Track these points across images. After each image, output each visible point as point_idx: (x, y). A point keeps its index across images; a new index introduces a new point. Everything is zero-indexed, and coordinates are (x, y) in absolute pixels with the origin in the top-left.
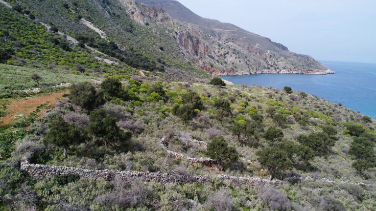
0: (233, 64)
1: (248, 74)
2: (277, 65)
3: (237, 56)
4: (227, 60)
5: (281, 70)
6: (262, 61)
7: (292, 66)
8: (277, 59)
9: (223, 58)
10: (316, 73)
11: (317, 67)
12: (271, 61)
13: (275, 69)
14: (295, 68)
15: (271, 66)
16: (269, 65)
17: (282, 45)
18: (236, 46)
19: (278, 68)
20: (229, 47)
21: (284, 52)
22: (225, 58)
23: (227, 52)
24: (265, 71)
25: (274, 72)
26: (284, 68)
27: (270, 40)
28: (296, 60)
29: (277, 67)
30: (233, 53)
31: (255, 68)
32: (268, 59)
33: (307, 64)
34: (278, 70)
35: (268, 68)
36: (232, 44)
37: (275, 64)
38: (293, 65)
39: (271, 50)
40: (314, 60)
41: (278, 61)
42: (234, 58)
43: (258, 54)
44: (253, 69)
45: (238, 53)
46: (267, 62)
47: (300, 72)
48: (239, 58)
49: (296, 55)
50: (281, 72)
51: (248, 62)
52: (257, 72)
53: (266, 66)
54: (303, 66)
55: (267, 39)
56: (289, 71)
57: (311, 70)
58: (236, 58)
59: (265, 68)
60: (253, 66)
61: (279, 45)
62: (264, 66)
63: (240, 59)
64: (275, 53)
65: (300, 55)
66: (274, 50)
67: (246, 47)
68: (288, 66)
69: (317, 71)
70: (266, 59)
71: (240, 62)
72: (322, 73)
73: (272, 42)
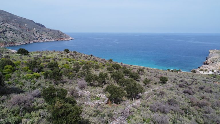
0: (12, 38)
1: (25, 44)
2: (42, 37)
3: (14, 33)
4: (7, 36)
5: (45, 40)
6: (32, 35)
7: (51, 37)
8: (41, 33)
9: (3, 34)
10: (66, 40)
11: (65, 37)
12: (38, 34)
13: (41, 39)
14: (53, 38)
15: (38, 37)
16: (37, 37)
17: (41, 25)
18: (11, 25)
19: (43, 39)
20: (6, 27)
21: (43, 29)
22: (4, 34)
23: (5, 30)
24: (35, 41)
25: (41, 41)
26: (46, 38)
27: (33, 22)
28: (52, 33)
29: (42, 38)
30: (10, 30)
31: (28, 40)
32: (35, 33)
34: (43, 40)
35: (37, 39)
36: (7, 24)
37: (40, 36)
38: (51, 36)
39: (35, 28)
40: (62, 32)
41: (42, 34)
42: (12, 34)
43: (28, 31)
44: (27, 40)
45: (14, 30)
46: (35, 35)
47: (56, 40)
48: (15, 33)
49: (51, 30)
50: (46, 41)
51: (23, 36)
52: (30, 42)
53: (35, 38)
54: (57, 36)
55: (31, 21)
56: (50, 40)
57: (62, 38)
58: (13, 34)
59: (35, 39)
60: (27, 38)
61: (39, 25)
62: (34, 38)
63: (17, 35)
64: (39, 29)
65: (54, 30)
66: (38, 28)
67: (18, 26)
68: (49, 37)
69: (65, 39)
70: (34, 34)
71: (17, 36)
72: (68, 39)
73: (34, 23)
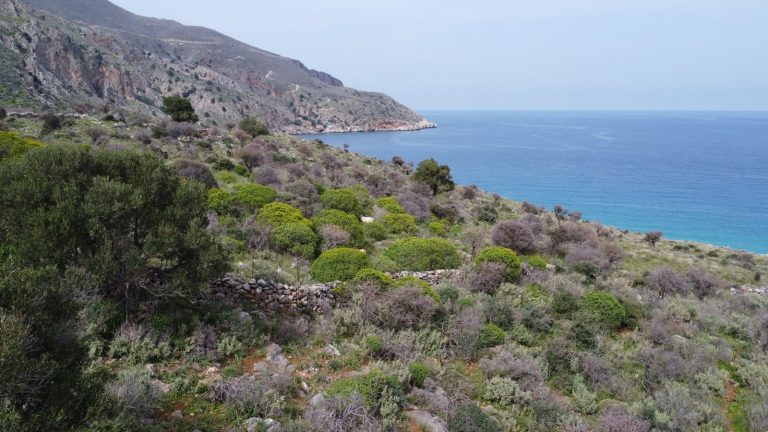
0: (207, 115)
2: (317, 116)
3: (217, 97)
5: (325, 127)
6: (281, 109)
7: (349, 116)
8: (316, 103)
12: (305, 106)
13: (314, 124)
14: (355, 120)
15: (305, 118)
16: (300, 116)
17: (329, 76)
18: (217, 75)
19: (319, 122)
20: (196, 77)
21: (333, 90)
23: (190, 88)
24: (290, 129)
25: (310, 130)
26: (332, 121)
27: (301, 66)
28: (357, 103)
29: (316, 120)
30: (207, 90)
32: (296, 103)
33: (381, 111)
34: (318, 126)
35: (297, 123)
36: (205, 70)
37: (313, 114)
38: (351, 113)
39: (302, 84)
40: (394, 102)
41: (318, 108)
42: (209, 101)
43: (273, 94)
45: (219, 89)
46: (295, 110)
47: (367, 127)
48: (221, 100)
49: (357, 93)
50: (327, 130)
51: (245, 110)
53: (292, 118)
54: (372, 114)
55: (295, 62)
56: (343, 127)
57: (390, 123)
58: (213, 101)
59: (288, 123)
61: (323, 77)
62: (287, 119)
63: (226, 105)
64: (312, 90)
65: (366, 93)
66: (311, 84)
67: (243, 78)
68: (342, 116)
69: (401, 124)
70: (292, 104)
71: (224, 110)
72: (411, 127)
73: (306, 69)
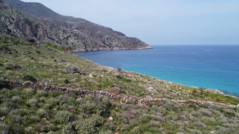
1: (84, 50)
2: (111, 45)
3: (76, 38)
4: (69, 41)
5: (114, 48)
7: (122, 44)
8: (112, 41)
9: (66, 40)
10: (140, 48)
11: (141, 45)
12: (108, 42)
14: (124, 46)
15: (107, 45)
18: (80, 32)
19: (112, 47)
22: (67, 40)
24: (101, 48)
25: (108, 49)
26: (116, 46)
30: (74, 36)
31: (91, 47)
32: (106, 41)
34: (111, 48)
35: (104, 47)
37: (110, 44)
42: (74, 39)
44: (90, 47)
46: (105, 43)
47: (128, 48)
52: (93, 50)
53: (103, 45)
54: (130, 44)
56: (119, 48)
57: (136, 47)
58: (75, 39)
59: (101, 46)
60: (90, 45)
63: (79, 40)
67: (90, 33)
68: (119, 45)
69: (140, 47)
71: (78, 42)
72: (143, 48)
